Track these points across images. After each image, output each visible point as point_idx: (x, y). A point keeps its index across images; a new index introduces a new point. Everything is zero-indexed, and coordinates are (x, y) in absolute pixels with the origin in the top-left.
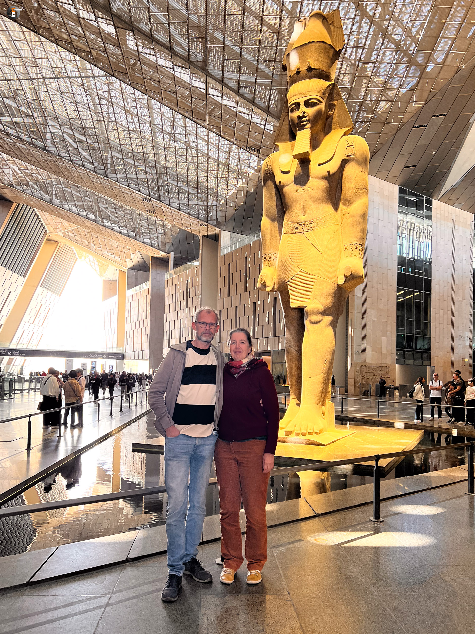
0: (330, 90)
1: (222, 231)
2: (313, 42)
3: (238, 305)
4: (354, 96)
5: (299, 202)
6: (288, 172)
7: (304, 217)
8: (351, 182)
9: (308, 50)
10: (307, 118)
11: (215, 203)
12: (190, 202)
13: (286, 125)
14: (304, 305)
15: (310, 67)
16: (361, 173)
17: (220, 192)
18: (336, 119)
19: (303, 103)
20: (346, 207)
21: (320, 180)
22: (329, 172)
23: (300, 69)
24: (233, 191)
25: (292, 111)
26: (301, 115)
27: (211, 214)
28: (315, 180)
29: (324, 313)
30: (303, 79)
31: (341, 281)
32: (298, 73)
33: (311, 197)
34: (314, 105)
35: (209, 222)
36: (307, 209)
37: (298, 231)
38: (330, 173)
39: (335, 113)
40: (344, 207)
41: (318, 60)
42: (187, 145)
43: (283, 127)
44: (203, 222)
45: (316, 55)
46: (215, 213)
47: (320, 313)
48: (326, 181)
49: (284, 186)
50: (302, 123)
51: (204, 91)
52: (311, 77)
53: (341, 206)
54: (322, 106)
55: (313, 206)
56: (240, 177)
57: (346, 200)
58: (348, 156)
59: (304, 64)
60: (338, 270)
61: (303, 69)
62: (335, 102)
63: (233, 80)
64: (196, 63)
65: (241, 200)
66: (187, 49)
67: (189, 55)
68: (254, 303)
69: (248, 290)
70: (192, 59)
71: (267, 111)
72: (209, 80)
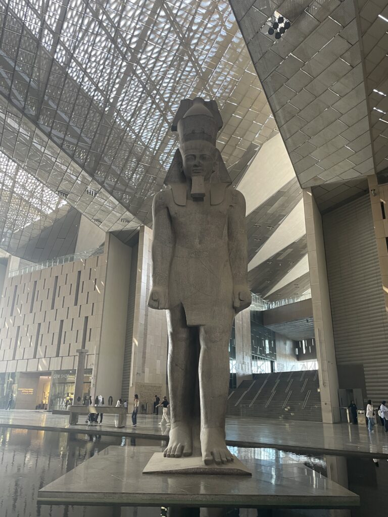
1: (12, 256)
3: (21, 324)
6: (184, 206)
10: (201, 168)
11: (10, 231)
17: (18, 223)
18: (218, 174)
19: (199, 156)
21: (213, 218)
24: (29, 224)
27: (3, 240)
28: (209, 217)
30: (197, 138)
31: (237, 304)
32: (193, 132)
36: (202, 240)
37: (193, 256)
38: (222, 213)
39: (217, 170)
46: (7, 239)
48: (218, 220)
49: (179, 217)
51: (28, 138)
52: (203, 139)
55: (207, 237)
56: (39, 213)
58: (234, 203)
59: (198, 128)
61: (198, 131)
62: (218, 163)
63: (58, 137)
64: (29, 116)
65: (36, 232)
66: (23, 103)
67: (24, 108)
68: (40, 324)
69: (33, 312)
70: (26, 111)
71: (82, 166)
72: (38, 131)
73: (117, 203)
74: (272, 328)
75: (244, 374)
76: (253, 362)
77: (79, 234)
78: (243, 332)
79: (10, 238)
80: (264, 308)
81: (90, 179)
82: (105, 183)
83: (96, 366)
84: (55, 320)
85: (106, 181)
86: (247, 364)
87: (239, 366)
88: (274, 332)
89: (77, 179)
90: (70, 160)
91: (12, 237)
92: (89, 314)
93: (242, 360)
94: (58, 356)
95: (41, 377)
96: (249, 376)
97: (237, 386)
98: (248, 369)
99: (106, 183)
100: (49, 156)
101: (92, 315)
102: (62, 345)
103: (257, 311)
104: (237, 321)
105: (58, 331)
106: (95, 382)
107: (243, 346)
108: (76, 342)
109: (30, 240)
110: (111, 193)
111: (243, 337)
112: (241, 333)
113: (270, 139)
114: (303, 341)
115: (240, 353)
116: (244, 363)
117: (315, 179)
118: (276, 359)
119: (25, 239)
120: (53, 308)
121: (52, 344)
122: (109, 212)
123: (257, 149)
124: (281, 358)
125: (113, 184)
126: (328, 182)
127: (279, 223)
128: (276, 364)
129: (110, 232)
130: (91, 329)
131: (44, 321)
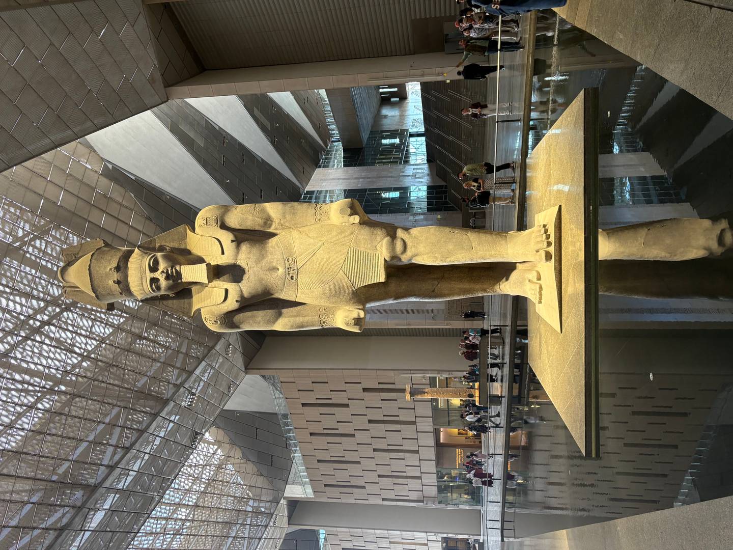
0: (144, 249)
1: (285, 495)
2: (89, 266)
3: (376, 474)
4: (156, 320)
5: (263, 276)
6: (227, 291)
7: (279, 268)
8: (246, 218)
9: (97, 272)
10: (169, 269)
11: (251, 503)
12: (246, 536)
13: (173, 304)
14: (383, 262)
15: (115, 268)
16: (238, 209)
17: (239, 494)
18: (175, 245)
19: (152, 274)
20: (274, 223)
21: (240, 252)
22: (232, 241)
23: (116, 279)
24: (239, 478)
25: (158, 288)
26: (164, 275)
27: (263, 510)
28: (239, 257)
29: (393, 236)
30: (126, 276)
31: (356, 219)
32: (118, 282)
33: (258, 261)
34: (156, 262)
35: (272, 511)
36: (271, 266)
37: (295, 277)
38: (233, 239)
39: (169, 246)
40: (273, 226)
41: (110, 260)
42: (177, 533)
43: (175, 307)
44: (272, 520)
45: (104, 262)
46: (262, 504)
47: (393, 241)
48: (242, 244)
49: (242, 296)
50: (174, 274)
51: (117, 496)
52: (126, 268)
53: (271, 230)
54: (159, 255)
55: (269, 258)
56: (224, 466)
57: (265, 223)
58: (217, 223)
59: (111, 275)
60: (344, 224)
61: (116, 276)
62: (158, 245)
63: (114, 454)
64: (85, 498)
65: (250, 467)
66: (67, 509)
67: (73, 507)
68: (375, 450)
69: (358, 460)
70: (79, 504)
71: (155, 416)
72: (107, 484)
73: (204, 363)
74: (365, 136)
75: (428, 175)
76: (412, 162)
77: (249, 410)
78: (374, 177)
79: (260, 501)
80: (339, 146)
81: (172, 404)
82: (175, 383)
83: (426, 372)
84: (369, 430)
85: (173, 381)
86: (414, 171)
87: (417, 182)
88: (371, 131)
89: (173, 422)
90: (146, 435)
91: (258, 498)
92: (360, 387)
93: (410, 178)
94: (414, 423)
95: (441, 441)
96: (430, 168)
97: (444, 184)
98: (422, 169)
99: (176, 380)
100: (142, 464)
101: (360, 383)
102: (401, 419)
103: (344, 158)
104: (359, 185)
105: (382, 426)
106: (445, 372)
107: (392, 177)
108: (396, 400)
109: (261, 475)
110: (191, 373)
111: (380, 177)
112: (374, 180)
113: (92, 147)
114: (381, 90)
115: (401, 181)
116: (414, 175)
117: (152, 81)
118: (407, 130)
119: (260, 481)
120: (353, 435)
121: (400, 431)
122: (217, 373)
123: (110, 166)
124: (405, 122)
125: (176, 371)
126: (156, 63)
127: (217, 128)
128: (413, 130)
129: (246, 368)
130: (379, 383)
131: (371, 444)
